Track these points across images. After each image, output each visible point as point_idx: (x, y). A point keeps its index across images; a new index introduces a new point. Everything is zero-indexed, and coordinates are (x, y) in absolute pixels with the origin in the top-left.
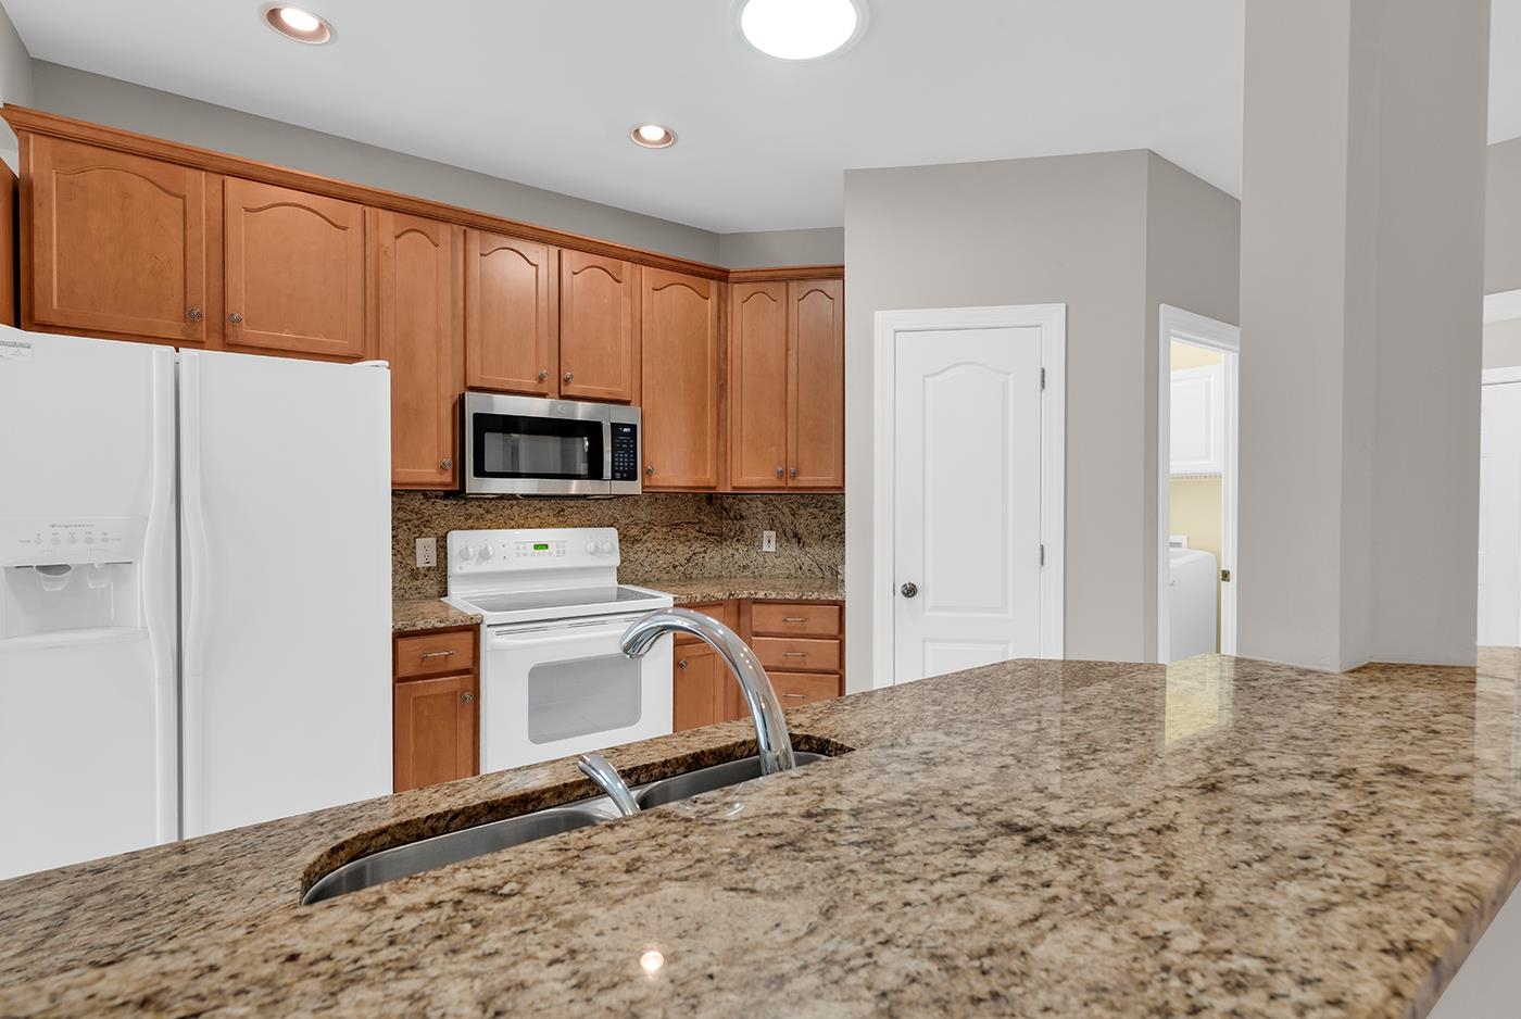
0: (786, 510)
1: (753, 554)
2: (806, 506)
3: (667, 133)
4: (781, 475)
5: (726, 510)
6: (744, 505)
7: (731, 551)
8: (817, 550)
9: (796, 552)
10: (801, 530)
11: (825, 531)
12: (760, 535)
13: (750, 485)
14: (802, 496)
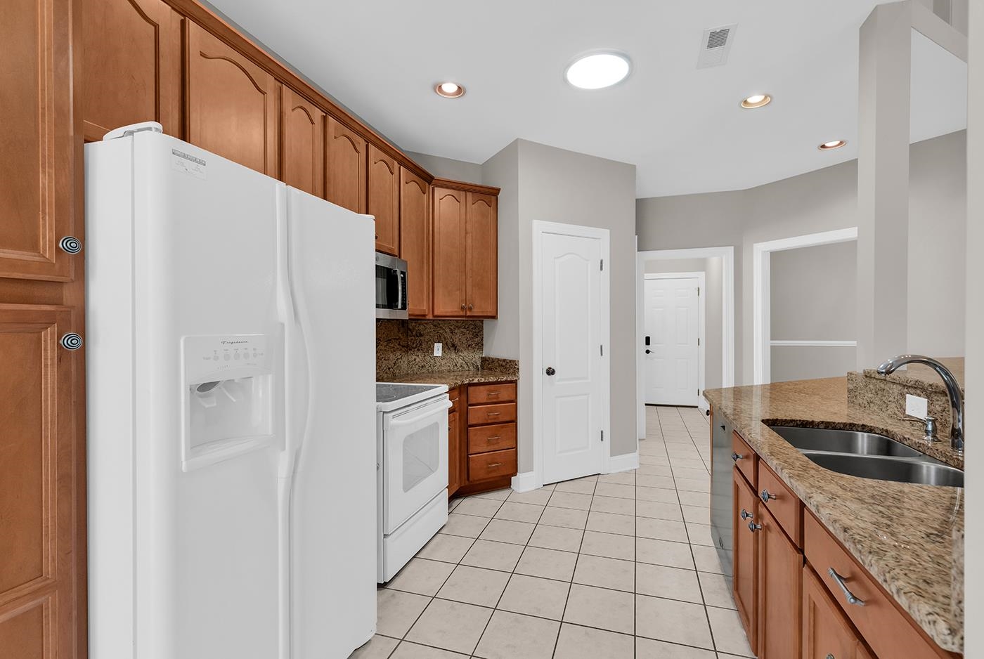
0: (448, 330)
1: (428, 358)
2: (459, 328)
3: (459, 88)
4: (463, 308)
5: (410, 330)
6: (421, 327)
7: (414, 357)
8: (466, 354)
9: (454, 356)
10: (456, 342)
11: (470, 343)
12: (432, 346)
13: (444, 314)
14: (457, 321)
